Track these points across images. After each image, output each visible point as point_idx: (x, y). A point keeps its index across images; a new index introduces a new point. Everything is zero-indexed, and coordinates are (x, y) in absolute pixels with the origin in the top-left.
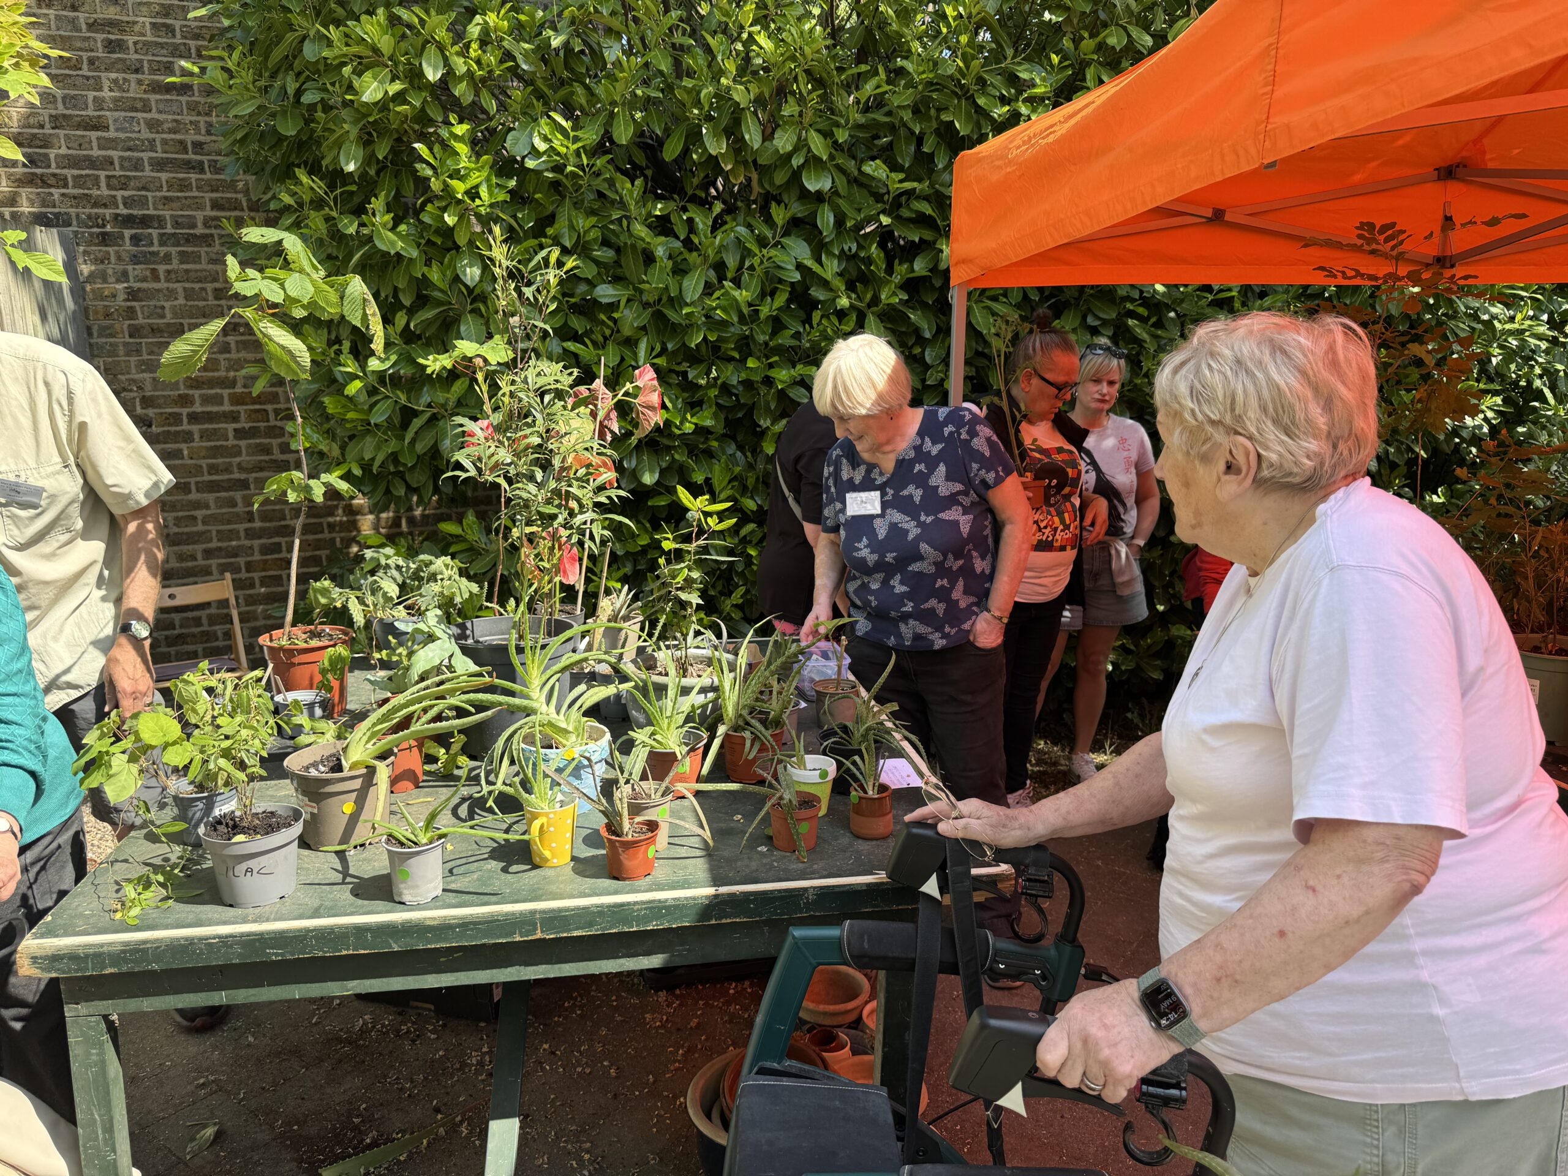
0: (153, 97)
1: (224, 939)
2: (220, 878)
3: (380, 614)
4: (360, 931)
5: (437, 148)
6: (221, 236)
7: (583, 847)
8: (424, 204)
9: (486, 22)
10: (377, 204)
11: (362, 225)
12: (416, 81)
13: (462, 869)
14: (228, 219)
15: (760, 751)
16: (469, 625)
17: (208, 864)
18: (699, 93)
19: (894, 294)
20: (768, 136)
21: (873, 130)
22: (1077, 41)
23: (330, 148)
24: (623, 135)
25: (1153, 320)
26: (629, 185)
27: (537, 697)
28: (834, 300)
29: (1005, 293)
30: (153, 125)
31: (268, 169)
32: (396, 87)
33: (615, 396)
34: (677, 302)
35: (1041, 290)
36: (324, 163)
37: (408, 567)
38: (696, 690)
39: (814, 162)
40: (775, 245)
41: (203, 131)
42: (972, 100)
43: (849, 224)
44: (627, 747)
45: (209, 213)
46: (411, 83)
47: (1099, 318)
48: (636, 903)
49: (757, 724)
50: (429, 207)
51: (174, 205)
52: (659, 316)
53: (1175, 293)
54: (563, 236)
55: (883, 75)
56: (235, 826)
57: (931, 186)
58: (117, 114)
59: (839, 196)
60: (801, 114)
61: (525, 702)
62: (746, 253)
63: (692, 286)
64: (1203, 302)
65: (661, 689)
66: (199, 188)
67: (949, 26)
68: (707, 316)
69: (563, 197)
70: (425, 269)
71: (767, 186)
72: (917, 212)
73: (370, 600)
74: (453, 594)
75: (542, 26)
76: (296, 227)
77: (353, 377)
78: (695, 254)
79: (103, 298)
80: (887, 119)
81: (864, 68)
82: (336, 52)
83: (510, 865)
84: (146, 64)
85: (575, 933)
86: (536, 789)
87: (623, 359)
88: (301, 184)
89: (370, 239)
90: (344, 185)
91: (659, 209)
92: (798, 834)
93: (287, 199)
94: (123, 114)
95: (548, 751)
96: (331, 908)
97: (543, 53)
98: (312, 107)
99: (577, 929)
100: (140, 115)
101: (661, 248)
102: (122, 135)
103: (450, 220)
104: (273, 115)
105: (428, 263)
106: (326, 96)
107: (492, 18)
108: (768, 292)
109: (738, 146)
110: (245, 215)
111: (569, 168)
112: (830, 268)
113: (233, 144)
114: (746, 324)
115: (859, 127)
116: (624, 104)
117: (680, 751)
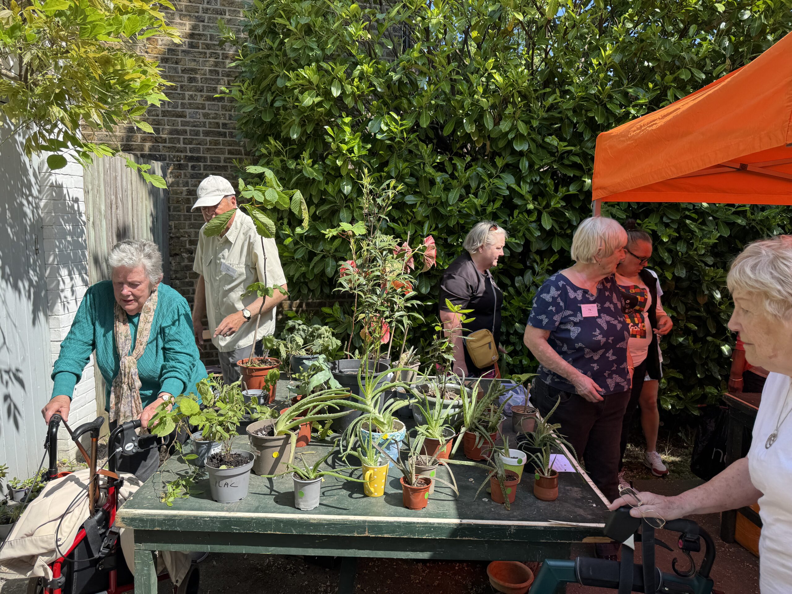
0: (207, 103)
1: (212, 519)
2: (213, 487)
3: (293, 353)
4: (278, 521)
5: (335, 128)
6: (231, 167)
7: (390, 487)
8: (327, 155)
9: (363, 69)
10: (306, 155)
11: (297, 164)
12: (328, 96)
13: (329, 493)
14: (236, 159)
15: (484, 444)
16: (337, 362)
17: (207, 477)
18: (463, 102)
19: (558, 203)
20: (497, 124)
21: (552, 120)
22: (663, 77)
23: (286, 127)
24: (425, 123)
25: (700, 220)
26: (425, 147)
27: (370, 404)
28: (526, 204)
29: (618, 204)
30: (206, 116)
31: (256, 136)
32: (319, 99)
33: (413, 251)
34: (445, 204)
35: (638, 203)
36: (282, 134)
37: (308, 330)
38: (450, 406)
39: (520, 137)
40: (496, 177)
41: (227, 118)
42: (605, 106)
43: (536, 167)
44: (414, 434)
45: (227, 156)
46: (325, 98)
47: (670, 219)
48: (418, 523)
49: (482, 429)
50: (330, 157)
51: (212, 152)
52: (435, 211)
53: (714, 208)
54: (391, 171)
55: (558, 94)
56: (221, 460)
57: (581, 149)
58: (190, 110)
59: (532, 153)
60: (514, 113)
61: (364, 406)
62: (481, 180)
63: (453, 196)
64: (730, 212)
65: (433, 405)
66: (223, 144)
67: (594, 69)
68: (459, 211)
69: (393, 153)
70: (326, 186)
71: (494, 148)
72: (572, 161)
73: (289, 345)
74: (329, 345)
75: (388, 71)
76: (267, 164)
77: (288, 236)
78: (455, 181)
79: (177, 194)
80: (559, 115)
81: (548, 90)
82: (292, 83)
83: (352, 493)
84: (205, 88)
85: (386, 536)
86: (368, 454)
87: (416, 231)
88: (271, 144)
89: (301, 171)
90: (290, 145)
91: (439, 159)
92: (506, 494)
93: (264, 151)
94: (193, 110)
95: (374, 433)
96: (264, 508)
97: (389, 85)
98: (278, 109)
99: (387, 533)
100: (200, 111)
101: (439, 177)
102: (192, 120)
103: (339, 163)
104: (261, 112)
105: (327, 183)
106: (285, 103)
107: (365, 67)
108: (492, 200)
109: (481, 127)
110: (244, 157)
111: (397, 139)
112: (525, 189)
113: (241, 125)
114: (479, 216)
115: (544, 119)
116: (426, 108)
117: (442, 440)
